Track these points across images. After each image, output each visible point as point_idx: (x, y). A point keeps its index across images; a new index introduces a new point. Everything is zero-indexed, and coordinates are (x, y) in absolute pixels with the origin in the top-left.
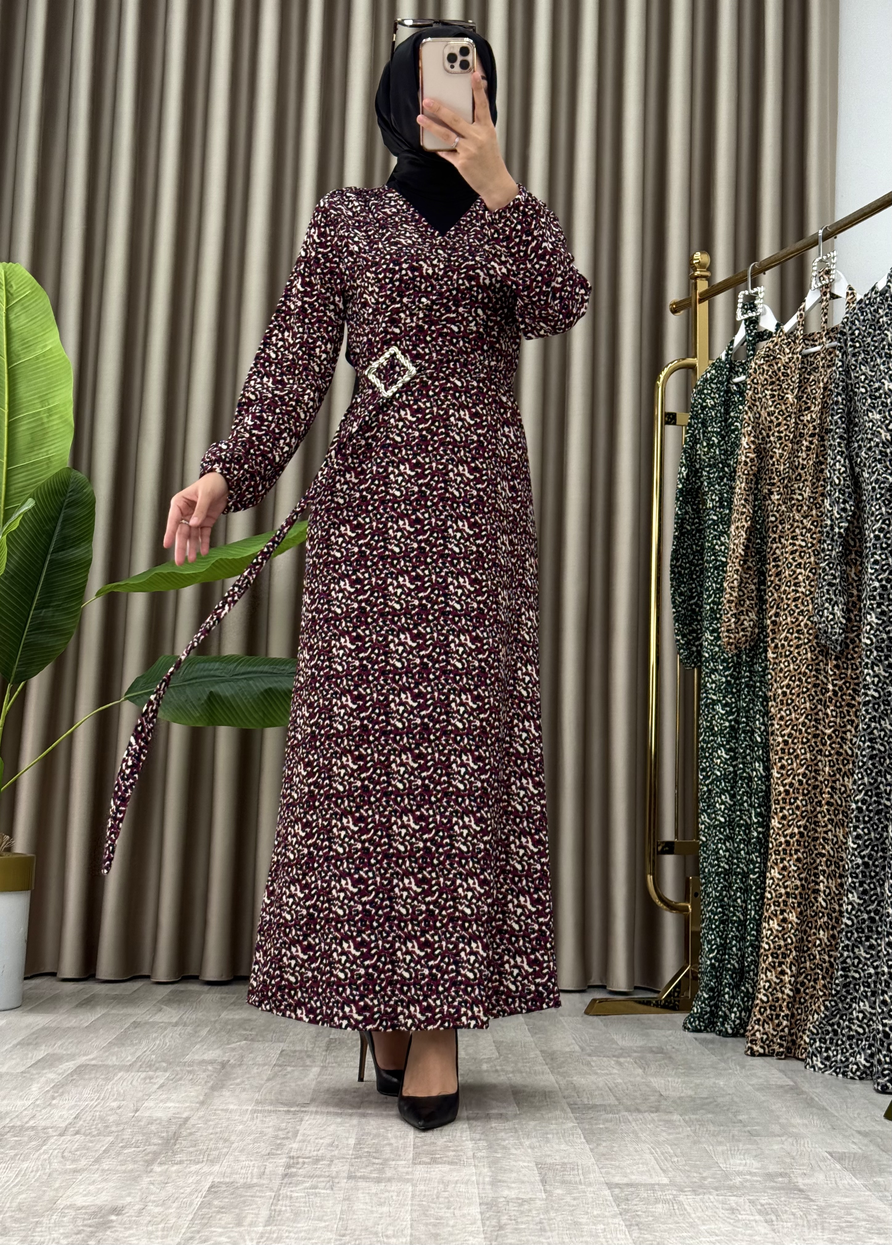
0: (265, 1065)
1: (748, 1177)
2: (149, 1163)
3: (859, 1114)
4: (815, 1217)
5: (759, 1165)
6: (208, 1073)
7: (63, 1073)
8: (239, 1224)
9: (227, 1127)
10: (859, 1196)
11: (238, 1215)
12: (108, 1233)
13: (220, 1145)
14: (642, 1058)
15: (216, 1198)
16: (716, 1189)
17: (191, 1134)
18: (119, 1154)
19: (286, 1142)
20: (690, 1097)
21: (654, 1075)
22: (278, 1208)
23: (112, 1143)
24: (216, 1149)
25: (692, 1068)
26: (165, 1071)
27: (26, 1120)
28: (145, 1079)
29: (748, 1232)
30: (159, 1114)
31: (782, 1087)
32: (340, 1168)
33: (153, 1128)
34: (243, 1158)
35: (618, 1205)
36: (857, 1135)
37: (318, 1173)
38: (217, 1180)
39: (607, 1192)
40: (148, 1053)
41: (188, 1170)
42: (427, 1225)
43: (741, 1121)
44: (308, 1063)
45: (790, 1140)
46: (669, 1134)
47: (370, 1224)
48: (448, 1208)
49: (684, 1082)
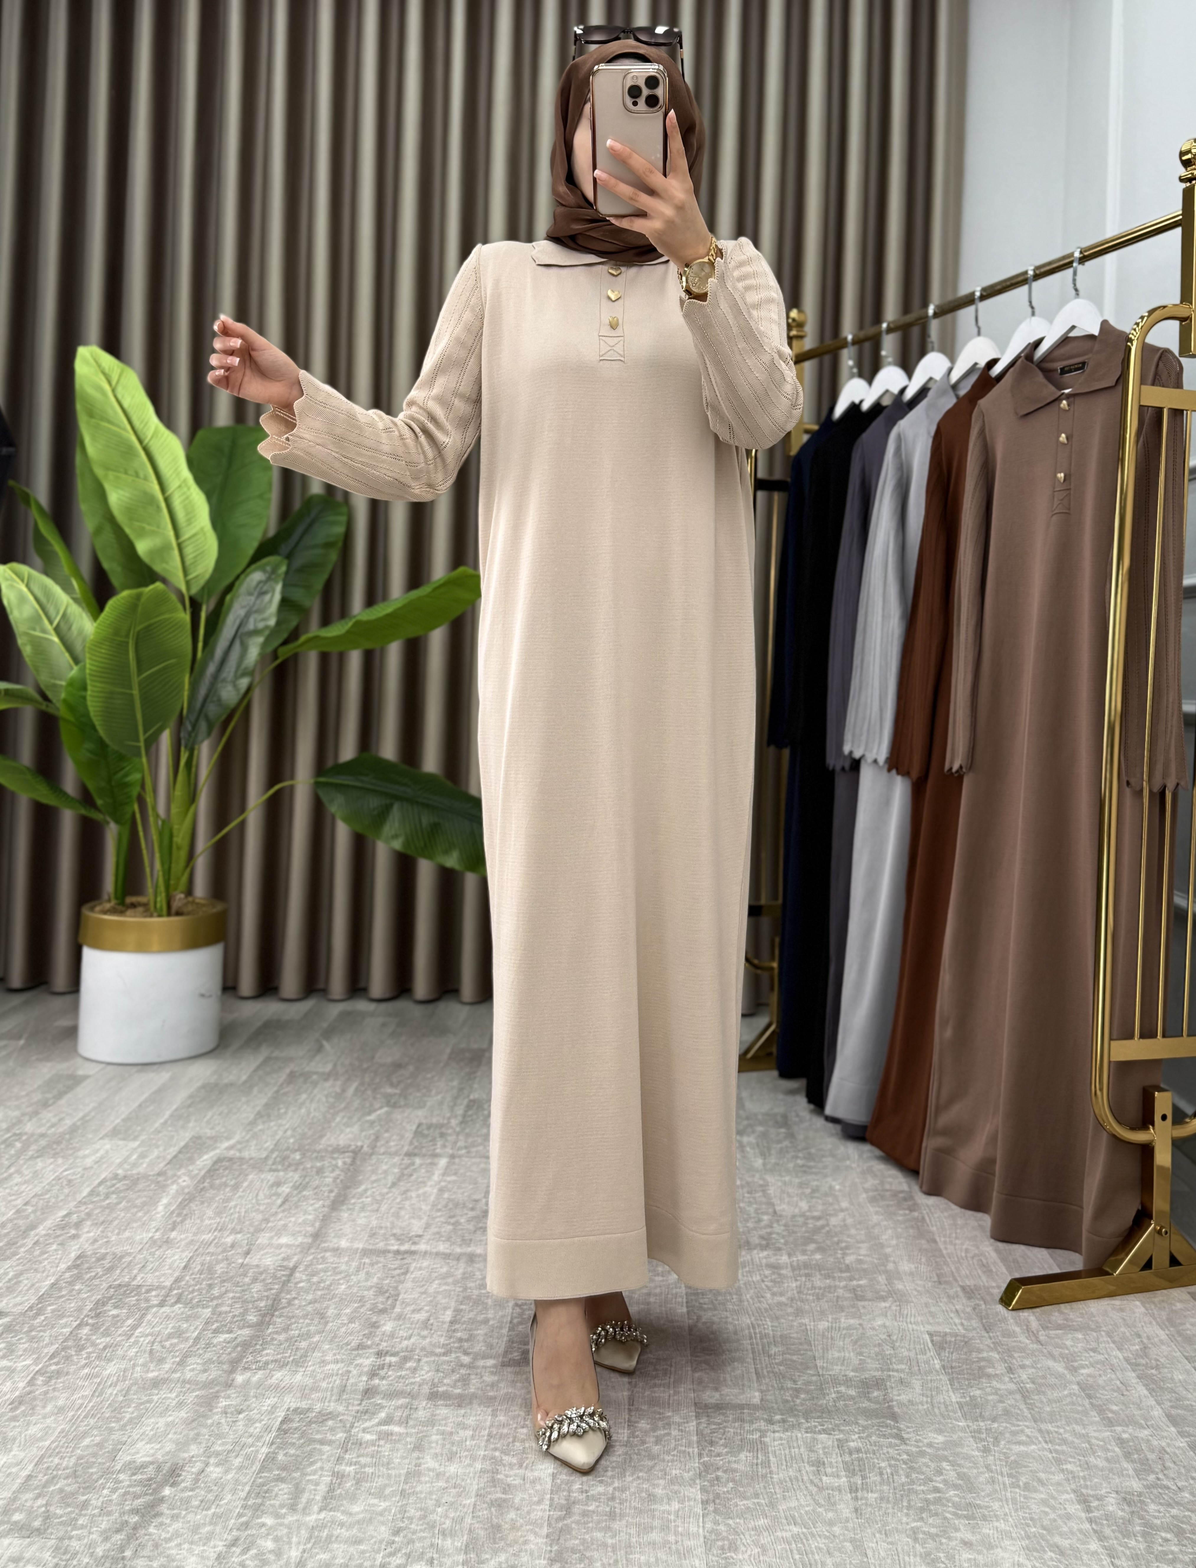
0: (396, 1153)
1: (843, 1389)
2: (234, 1365)
3: (967, 1251)
4: (903, 1479)
5: (856, 1361)
6: (337, 1172)
7: (198, 1174)
8: (293, 1508)
9: (328, 1288)
10: (953, 1430)
11: (297, 1486)
12: (152, 1530)
13: (312, 1328)
14: (764, 1135)
15: (283, 1446)
16: (807, 1415)
17: (290, 1303)
18: (208, 1345)
19: (383, 1318)
20: (803, 1215)
21: (772, 1171)
22: (343, 1467)
23: (207, 1323)
24: (309, 1335)
25: (810, 1157)
26: (296, 1170)
27: (135, 1272)
28: (272, 1186)
29: (830, 1515)
30: (269, 1261)
31: (895, 1194)
32: (426, 1374)
33: (257, 1287)
34: (329, 1358)
35: (700, 1455)
36: (961, 1294)
37: (400, 1386)
38: (293, 1406)
39: (692, 1426)
40: (289, 1133)
41: (269, 1381)
42: (492, 1504)
43: (848, 1268)
44: (438, 1151)
45: (894, 1308)
46: (774, 1294)
47: (430, 1503)
48: (521, 1466)
49: (801, 1185)
